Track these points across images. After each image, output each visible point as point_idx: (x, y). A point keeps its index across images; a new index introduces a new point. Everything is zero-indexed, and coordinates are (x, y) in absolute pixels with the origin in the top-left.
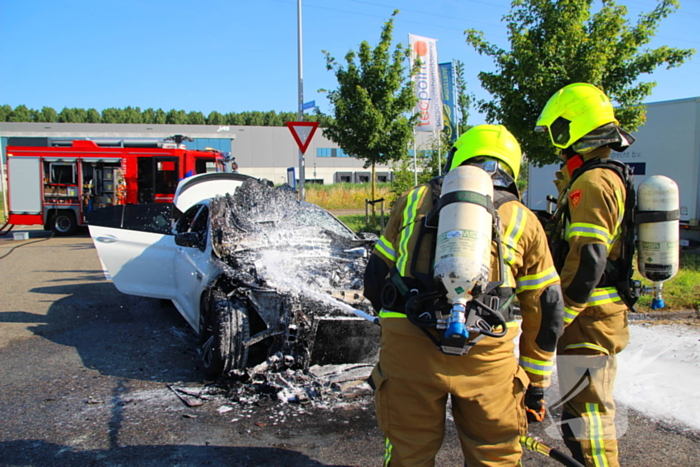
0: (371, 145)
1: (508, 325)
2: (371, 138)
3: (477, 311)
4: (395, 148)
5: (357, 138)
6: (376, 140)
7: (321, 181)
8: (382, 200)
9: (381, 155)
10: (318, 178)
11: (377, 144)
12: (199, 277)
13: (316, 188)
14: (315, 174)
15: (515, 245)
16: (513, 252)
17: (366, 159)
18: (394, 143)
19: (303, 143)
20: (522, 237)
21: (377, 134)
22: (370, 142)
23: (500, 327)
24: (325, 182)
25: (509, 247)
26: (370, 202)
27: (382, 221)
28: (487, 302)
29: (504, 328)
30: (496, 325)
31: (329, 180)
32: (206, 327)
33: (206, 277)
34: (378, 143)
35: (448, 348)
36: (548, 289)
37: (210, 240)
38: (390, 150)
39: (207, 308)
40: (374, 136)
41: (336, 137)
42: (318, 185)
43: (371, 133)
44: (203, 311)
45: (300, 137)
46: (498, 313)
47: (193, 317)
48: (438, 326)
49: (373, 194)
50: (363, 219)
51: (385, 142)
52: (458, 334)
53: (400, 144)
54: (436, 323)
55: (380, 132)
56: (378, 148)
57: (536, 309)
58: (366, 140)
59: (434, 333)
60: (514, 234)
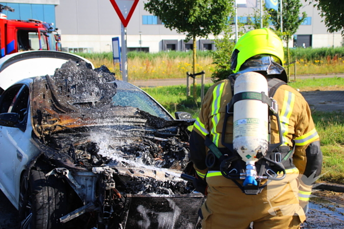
0: (192, 19)
1: (287, 171)
2: (192, 12)
3: (266, 165)
4: (215, 22)
5: (178, 12)
6: (197, 14)
7: (146, 50)
8: (203, 73)
9: (202, 28)
10: (144, 45)
11: (198, 19)
12: (20, 157)
13: (141, 57)
14: (140, 42)
15: (287, 122)
16: (286, 126)
17: (187, 33)
18: (214, 17)
19: (125, 17)
20: (293, 115)
21: (197, 8)
22: (190, 16)
23: (282, 172)
24: (151, 50)
25: (283, 123)
26: (191, 75)
27: (203, 92)
28: (273, 158)
29: (284, 173)
30: (280, 172)
31: (155, 48)
32: (25, 204)
33: (26, 157)
34: (199, 17)
35: (248, 191)
36: (311, 144)
37: (30, 120)
38: (211, 24)
39: (26, 186)
40: (195, 11)
41: (158, 10)
42: (143, 53)
43: (192, 7)
44: (22, 189)
45: (122, 11)
46: (280, 164)
47: (13, 194)
48: (241, 178)
49: (193, 67)
50: (185, 90)
51: (205, 16)
52: (251, 184)
53: (221, 18)
54: (240, 176)
55: (200, 6)
56: (199, 22)
57: (303, 157)
58: (187, 13)
59: (239, 182)
60: (286, 114)
